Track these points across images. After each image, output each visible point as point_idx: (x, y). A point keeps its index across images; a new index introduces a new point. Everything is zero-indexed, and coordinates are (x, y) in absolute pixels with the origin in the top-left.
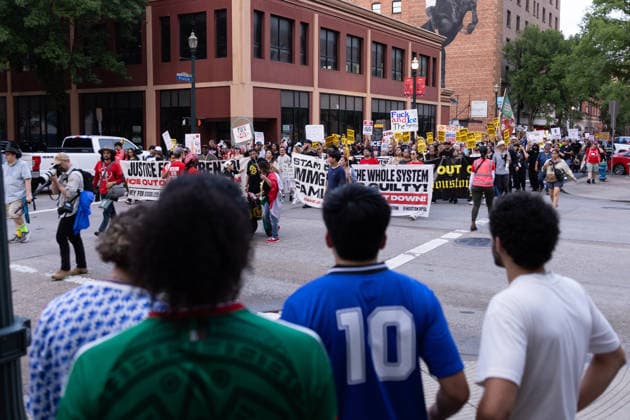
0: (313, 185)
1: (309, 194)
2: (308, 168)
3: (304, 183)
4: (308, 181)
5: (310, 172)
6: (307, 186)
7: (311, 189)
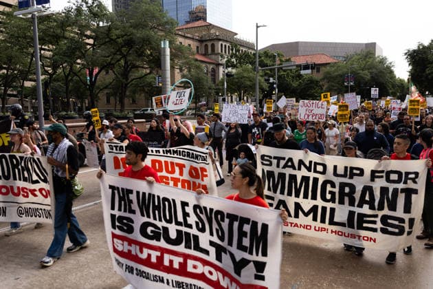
0: (301, 200)
1: (297, 216)
2: (288, 171)
3: (284, 197)
4: (290, 194)
5: (293, 177)
6: (291, 201)
7: (298, 206)
